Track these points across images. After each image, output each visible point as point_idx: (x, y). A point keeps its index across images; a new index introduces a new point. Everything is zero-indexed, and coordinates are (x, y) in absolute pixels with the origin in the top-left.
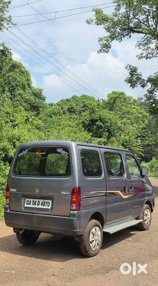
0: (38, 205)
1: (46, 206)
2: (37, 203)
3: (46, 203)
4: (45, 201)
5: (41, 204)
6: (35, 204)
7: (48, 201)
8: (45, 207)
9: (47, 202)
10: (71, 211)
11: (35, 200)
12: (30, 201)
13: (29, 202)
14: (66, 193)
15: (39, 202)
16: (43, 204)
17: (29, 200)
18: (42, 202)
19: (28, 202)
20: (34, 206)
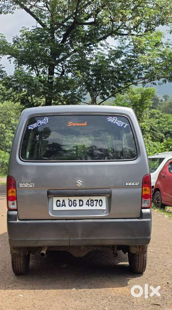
0: (80, 206)
1: (96, 206)
2: (78, 202)
3: (95, 202)
4: (94, 198)
5: (86, 204)
6: (75, 205)
7: (98, 198)
8: (94, 208)
9: (97, 200)
10: (142, 210)
11: (72, 199)
12: (64, 201)
13: (61, 203)
14: (133, 184)
15: (80, 200)
16: (90, 203)
17: (61, 199)
18: (88, 201)
19: (58, 202)
20: (73, 208)
